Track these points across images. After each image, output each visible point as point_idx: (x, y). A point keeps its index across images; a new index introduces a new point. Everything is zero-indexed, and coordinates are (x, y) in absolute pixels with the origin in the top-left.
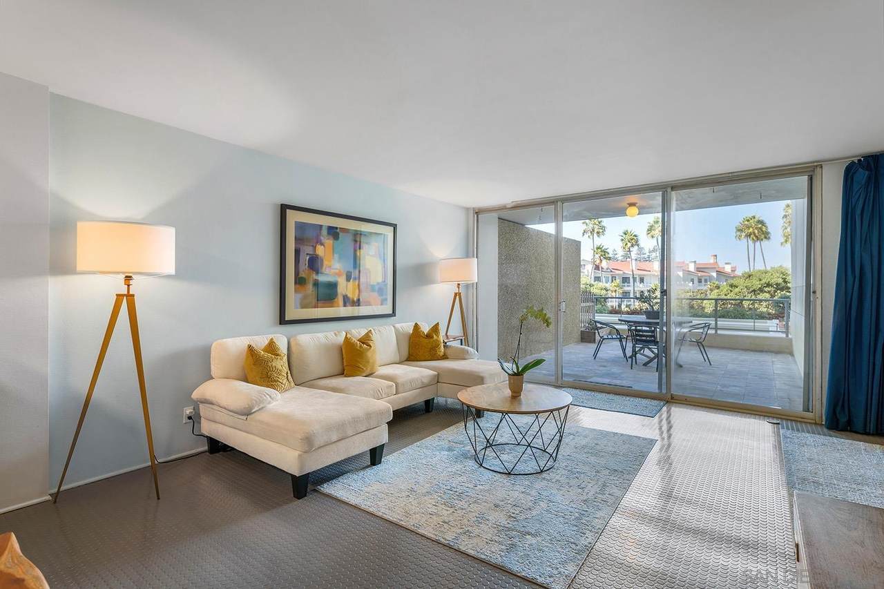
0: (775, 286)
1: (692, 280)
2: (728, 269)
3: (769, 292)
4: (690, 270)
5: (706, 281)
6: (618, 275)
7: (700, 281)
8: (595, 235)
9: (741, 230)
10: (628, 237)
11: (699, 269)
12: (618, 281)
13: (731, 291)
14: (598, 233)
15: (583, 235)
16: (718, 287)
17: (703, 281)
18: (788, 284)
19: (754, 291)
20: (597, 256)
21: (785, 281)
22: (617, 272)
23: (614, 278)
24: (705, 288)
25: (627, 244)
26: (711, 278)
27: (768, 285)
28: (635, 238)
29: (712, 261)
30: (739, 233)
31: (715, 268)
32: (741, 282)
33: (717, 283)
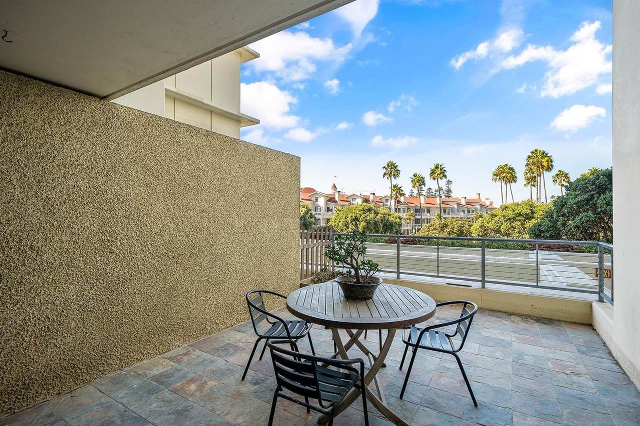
0: (525, 216)
1: (464, 211)
2: (487, 203)
3: (520, 220)
4: (461, 203)
5: (473, 211)
6: (411, 207)
7: (469, 212)
8: (392, 177)
9: (496, 175)
10: (417, 179)
11: (468, 203)
12: (412, 212)
13: (492, 220)
14: (394, 175)
15: (384, 176)
16: (481, 216)
17: (471, 211)
18: (535, 214)
19: (509, 219)
20: (394, 193)
21: (532, 212)
22: (411, 205)
23: (409, 209)
24: (472, 216)
25: (416, 184)
26: (476, 209)
27: (520, 215)
28: (422, 179)
29: (476, 197)
30: (495, 177)
31: (479, 202)
32: (499, 213)
33: (480, 213)
